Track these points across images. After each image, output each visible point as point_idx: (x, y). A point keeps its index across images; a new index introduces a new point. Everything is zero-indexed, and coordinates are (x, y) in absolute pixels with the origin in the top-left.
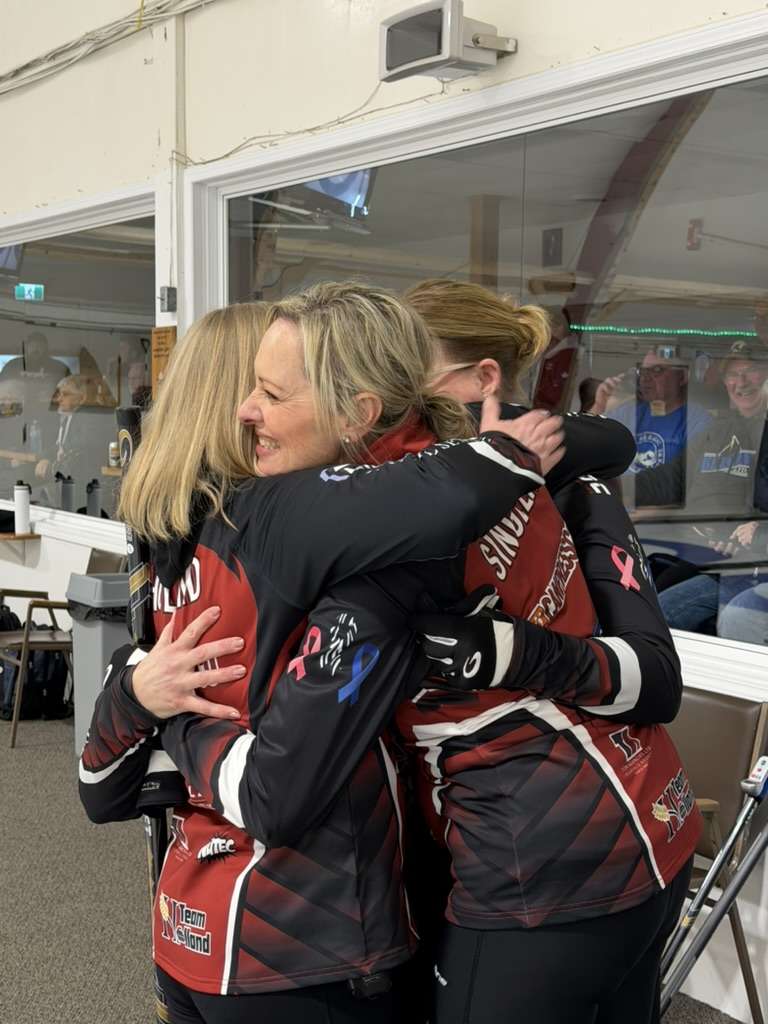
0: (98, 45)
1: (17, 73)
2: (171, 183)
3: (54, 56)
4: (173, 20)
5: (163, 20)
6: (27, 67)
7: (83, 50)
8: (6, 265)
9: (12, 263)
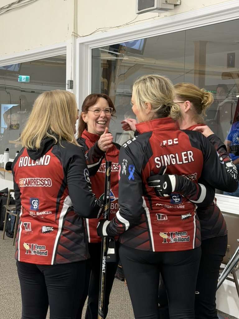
2: (72, 43)
8: (14, 70)
9: (17, 69)
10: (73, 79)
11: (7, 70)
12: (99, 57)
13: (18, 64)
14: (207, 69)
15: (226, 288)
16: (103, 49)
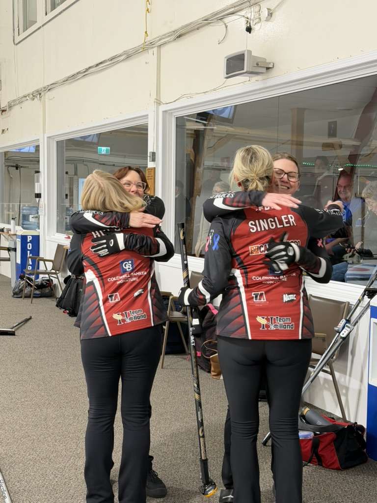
0: (129, 55)
1: (97, 65)
2: (154, 111)
3: (112, 59)
4: (156, 48)
5: (153, 48)
6: (101, 63)
7: (122, 58)
8: (93, 141)
9: (95, 140)
10: (155, 151)
11: (84, 141)
12: (184, 126)
13: (97, 134)
14: (305, 140)
15: (322, 382)
16: (189, 117)
